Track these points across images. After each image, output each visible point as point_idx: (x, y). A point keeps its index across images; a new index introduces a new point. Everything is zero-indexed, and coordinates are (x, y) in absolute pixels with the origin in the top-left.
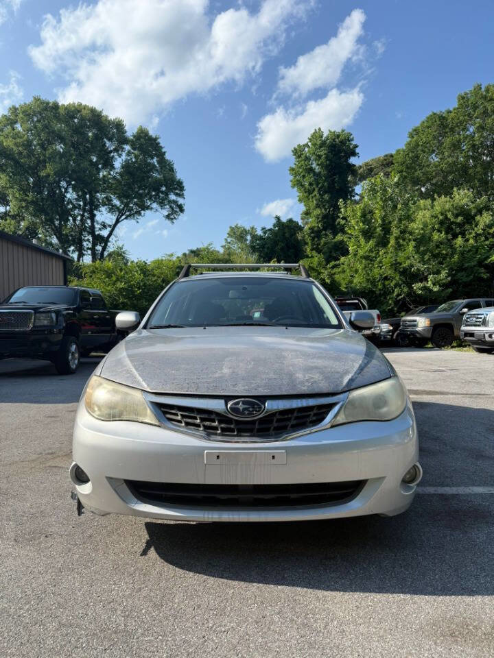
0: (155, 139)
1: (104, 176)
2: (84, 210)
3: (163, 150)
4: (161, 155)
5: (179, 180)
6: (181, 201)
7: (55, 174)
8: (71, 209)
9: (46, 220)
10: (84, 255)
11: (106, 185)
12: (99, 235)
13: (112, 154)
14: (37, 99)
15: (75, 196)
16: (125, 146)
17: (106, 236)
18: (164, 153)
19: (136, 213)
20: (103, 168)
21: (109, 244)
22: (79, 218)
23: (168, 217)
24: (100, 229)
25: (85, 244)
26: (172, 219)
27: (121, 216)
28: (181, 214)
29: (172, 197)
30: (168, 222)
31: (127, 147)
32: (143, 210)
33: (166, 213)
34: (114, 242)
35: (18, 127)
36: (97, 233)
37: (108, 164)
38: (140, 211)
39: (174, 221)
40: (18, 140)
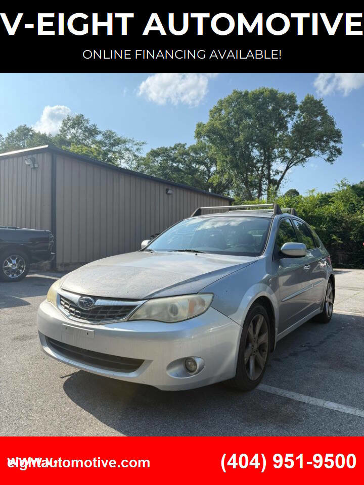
0: (320, 102)
1: (280, 136)
2: (264, 163)
3: (326, 109)
4: (324, 113)
5: (338, 130)
6: (338, 146)
7: (244, 140)
8: (256, 163)
9: (238, 173)
10: (262, 194)
11: (281, 142)
12: (273, 179)
13: (286, 119)
14: (235, 92)
15: (258, 153)
16: (296, 112)
17: (278, 179)
18: (326, 111)
19: (302, 160)
20: (279, 130)
21: (280, 185)
22: (260, 169)
23: (328, 160)
24: (274, 175)
25: (263, 186)
26: (331, 161)
27: (291, 164)
28: (339, 156)
29: (332, 144)
30: (328, 163)
31: (298, 112)
32: (307, 157)
33: (326, 157)
34: (284, 183)
35: (223, 112)
36: (272, 178)
37: (283, 126)
38: (304, 159)
39: (333, 162)
40: (223, 121)
